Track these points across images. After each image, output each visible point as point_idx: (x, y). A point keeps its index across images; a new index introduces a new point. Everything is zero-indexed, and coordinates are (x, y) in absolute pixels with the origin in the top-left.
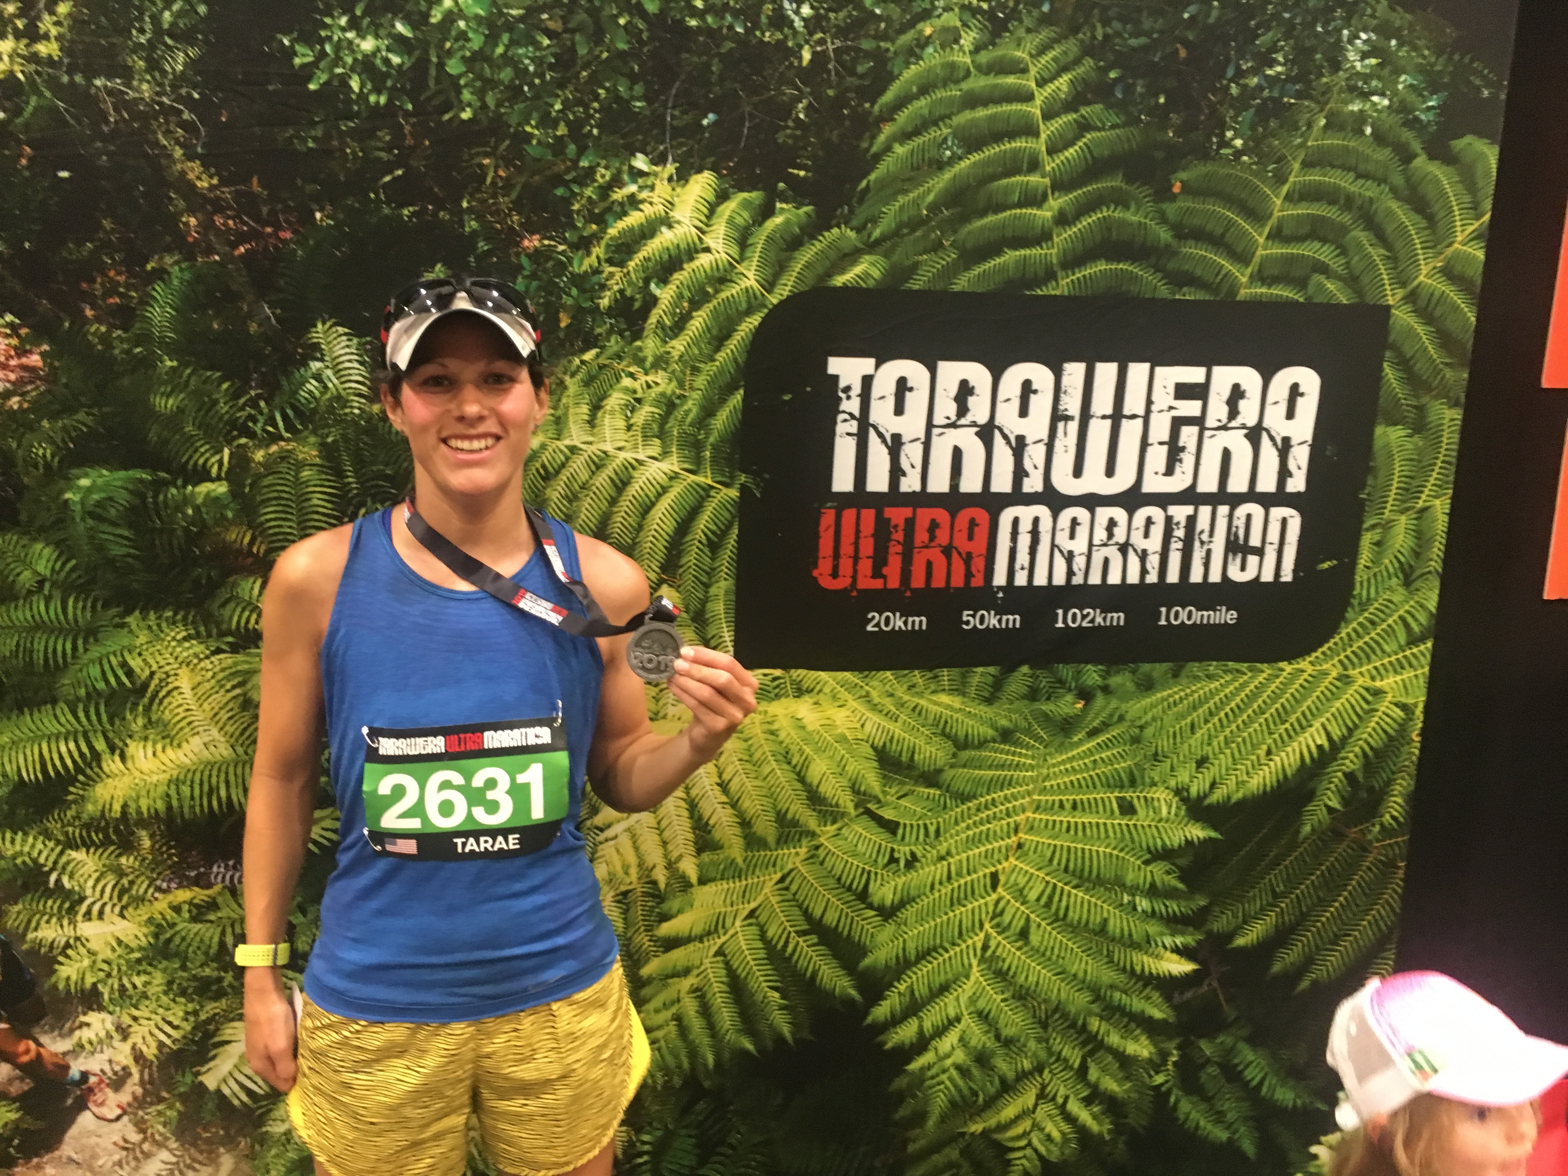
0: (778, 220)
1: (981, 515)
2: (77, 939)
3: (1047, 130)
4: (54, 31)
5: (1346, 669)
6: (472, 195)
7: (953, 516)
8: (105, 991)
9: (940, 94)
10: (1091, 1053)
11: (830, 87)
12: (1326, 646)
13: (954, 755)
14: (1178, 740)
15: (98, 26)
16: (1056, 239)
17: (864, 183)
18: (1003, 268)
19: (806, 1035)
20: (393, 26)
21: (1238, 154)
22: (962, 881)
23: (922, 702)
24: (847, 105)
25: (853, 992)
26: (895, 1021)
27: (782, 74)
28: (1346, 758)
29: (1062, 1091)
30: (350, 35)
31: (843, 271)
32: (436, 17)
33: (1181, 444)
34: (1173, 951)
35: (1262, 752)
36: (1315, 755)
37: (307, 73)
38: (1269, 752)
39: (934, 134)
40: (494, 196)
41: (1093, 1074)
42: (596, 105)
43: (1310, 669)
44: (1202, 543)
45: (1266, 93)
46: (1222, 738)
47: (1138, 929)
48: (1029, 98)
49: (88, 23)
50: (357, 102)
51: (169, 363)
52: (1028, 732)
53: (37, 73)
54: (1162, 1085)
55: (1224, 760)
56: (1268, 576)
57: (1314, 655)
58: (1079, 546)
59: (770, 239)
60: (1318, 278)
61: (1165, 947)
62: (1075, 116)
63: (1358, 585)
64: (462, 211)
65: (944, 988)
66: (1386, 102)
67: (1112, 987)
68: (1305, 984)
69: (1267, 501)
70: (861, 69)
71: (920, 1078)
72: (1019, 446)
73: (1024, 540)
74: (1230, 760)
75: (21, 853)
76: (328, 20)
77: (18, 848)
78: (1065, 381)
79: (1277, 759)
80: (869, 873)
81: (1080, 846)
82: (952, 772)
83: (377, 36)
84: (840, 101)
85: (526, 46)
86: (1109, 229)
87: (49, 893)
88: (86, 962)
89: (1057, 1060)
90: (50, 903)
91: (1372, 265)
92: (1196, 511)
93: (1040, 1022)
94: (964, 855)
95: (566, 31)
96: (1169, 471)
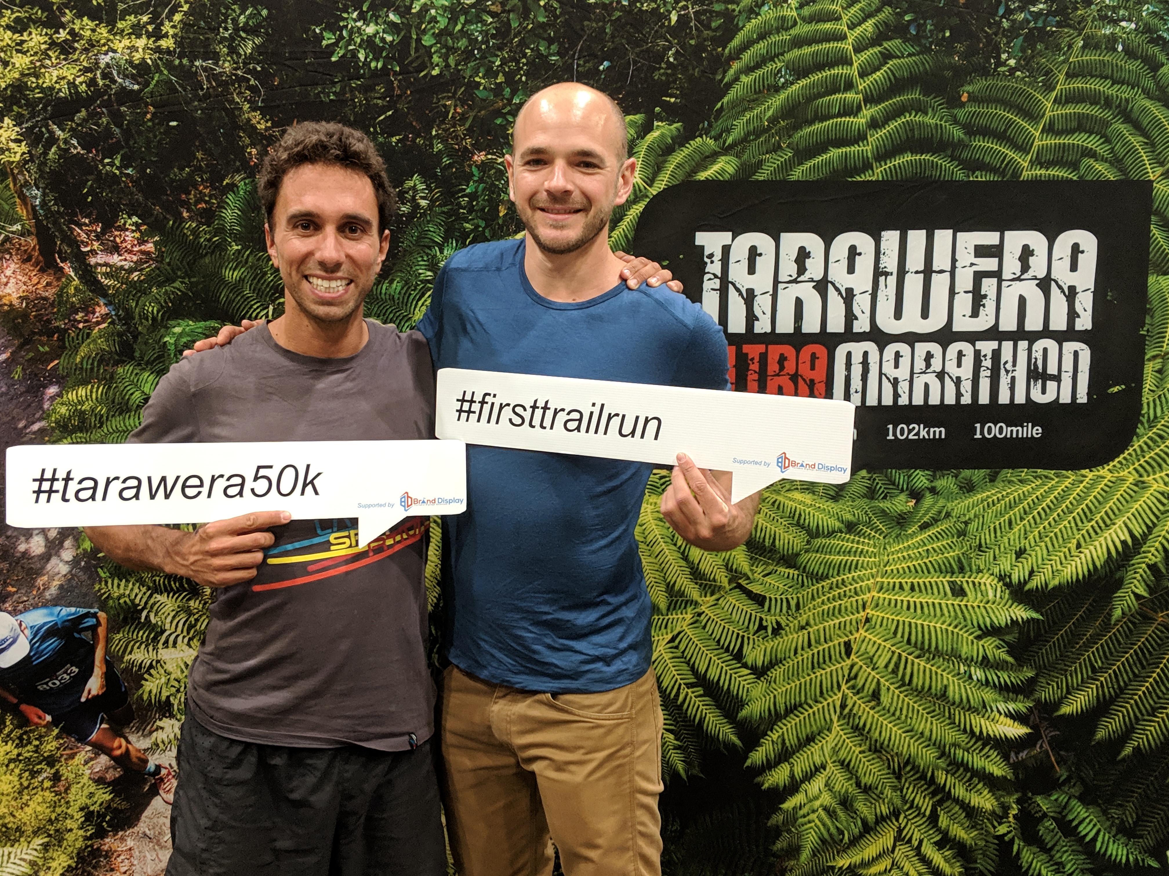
0: (655, 134)
1: (821, 351)
2: (158, 662)
3: (859, 60)
4: (171, 32)
5: (1141, 476)
6: (438, 126)
7: (798, 352)
8: (175, 702)
9: (774, 38)
10: (940, 803)
11: (692, 39)
12: (1122, 456)
13: (808, 542)
14: (999, 534)
15: (199, 28)
16: (870, 139)
17: (719, 104)
18: (828, 163)
19: (696, 771)
20: (388, 16)
21: (1012, 71)
22: (821, 648)
23: (780, 498)
24: (705, 50)
25: (734, 739)
26: (770, 765)
27: (657, 31)
28: (1149, 552)
29: (917, 836)
30: (359, 24)
31: (706, 169)
32: (416, 8)
33: (983, 293)
34: (1006, 716)
35: (1073, 545)
36: (1120, 549)
37: (330, 50)
38: (1079, 546)
39: (771, 66)
40: (454, 126)
41: (943, 821)
42: (524, 60)
43: (1109, 476)
44: (1007, 372)
45: (1032, 25)
46: (1036, 533)
47: (976, 695)
48: (843, 37)
49: (193, 26)
50: (362, 67)
51: (236, 248)
52: (869, 524)
53: (159, 58)
54: (1005, 835)
55: (1040, 551)
56: (1066, 398)
57: (1111, 464)
58: (902, 373)
59: (650, 148)
60: (1088, 161)
61: (999, 711)
62: (879, 49)
63: (1145, 406)
64: (432, 138)
65: (810, 739)
66: (1133, 26)
67: (955, 745)
68: (1128, 750)
69: (1060, 337)
70: (713, 25)
71: (793, 817)
72: (849, 297)
73: (857, 370)
74: (1045, 552)
75: (124, 595)
76: (345, 15)
77: (122, 591)
78: (883, 245)
79: (1087, 552)
80: (743, 636)
81: (919, 622)
82: (808, 556)
83: (377, 24)
84: (700, 48)
85: (477, 23)
86: (912, 130)
87: (141, 626)
88: (163, 680)
89: (911, 807)
90: (141, 633)
91: (1132, 151)
92: (1000, 345)
93: (894, 772)
94: (822, 626)
95: (503, 12)
96: (975, 314)
